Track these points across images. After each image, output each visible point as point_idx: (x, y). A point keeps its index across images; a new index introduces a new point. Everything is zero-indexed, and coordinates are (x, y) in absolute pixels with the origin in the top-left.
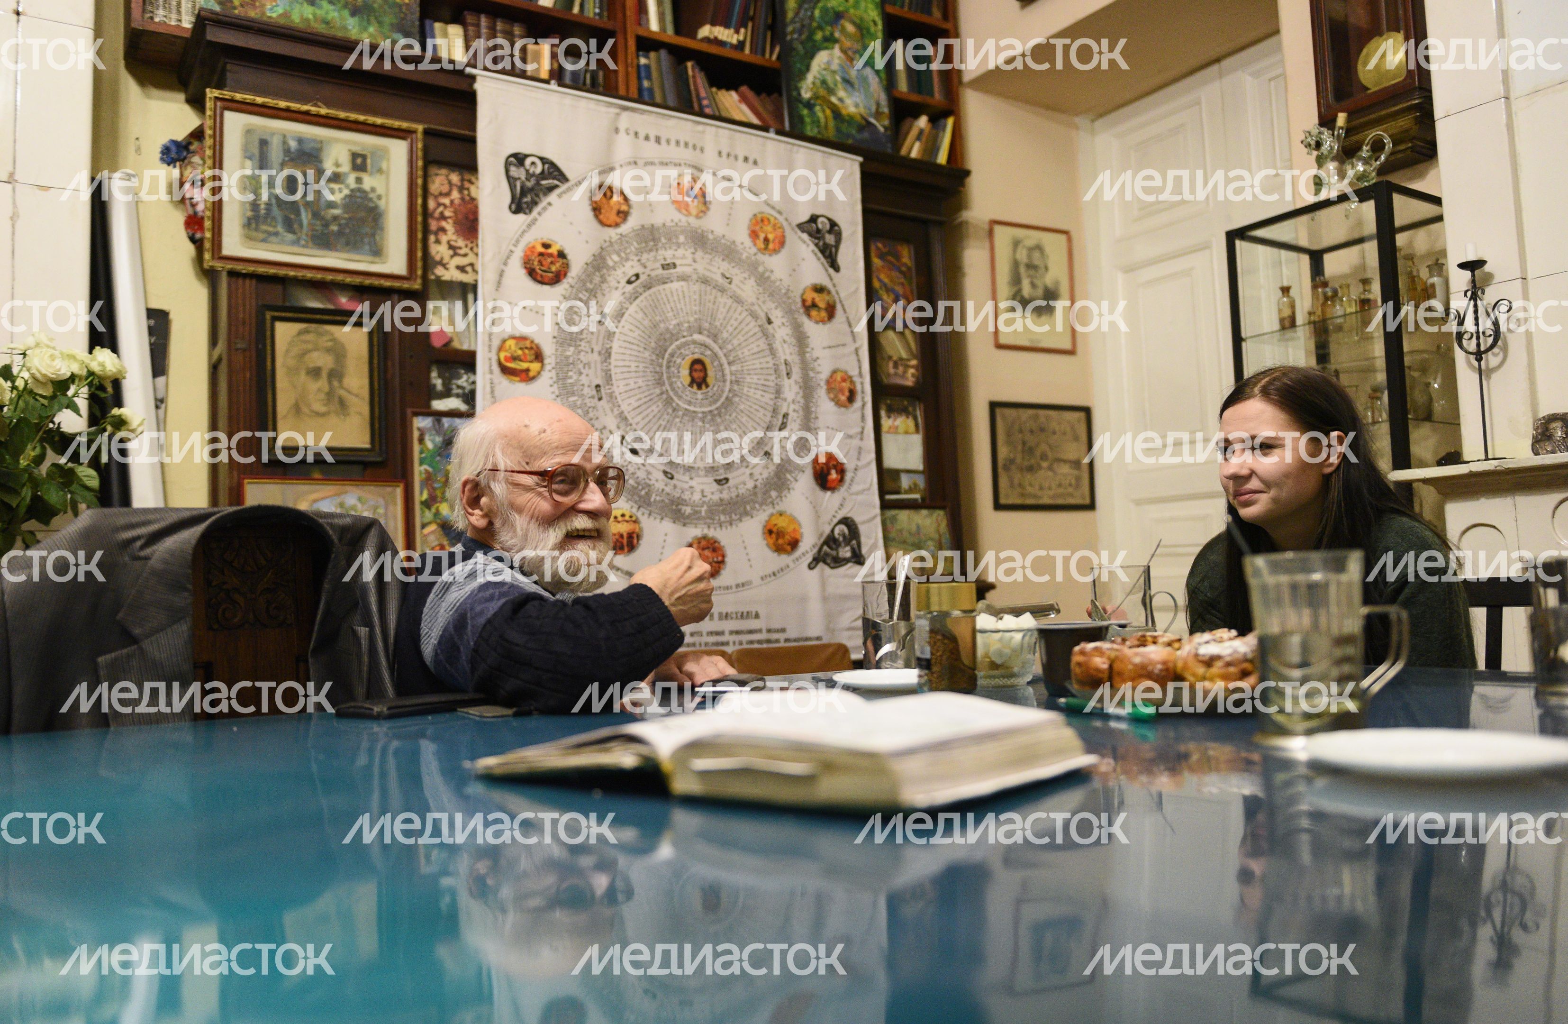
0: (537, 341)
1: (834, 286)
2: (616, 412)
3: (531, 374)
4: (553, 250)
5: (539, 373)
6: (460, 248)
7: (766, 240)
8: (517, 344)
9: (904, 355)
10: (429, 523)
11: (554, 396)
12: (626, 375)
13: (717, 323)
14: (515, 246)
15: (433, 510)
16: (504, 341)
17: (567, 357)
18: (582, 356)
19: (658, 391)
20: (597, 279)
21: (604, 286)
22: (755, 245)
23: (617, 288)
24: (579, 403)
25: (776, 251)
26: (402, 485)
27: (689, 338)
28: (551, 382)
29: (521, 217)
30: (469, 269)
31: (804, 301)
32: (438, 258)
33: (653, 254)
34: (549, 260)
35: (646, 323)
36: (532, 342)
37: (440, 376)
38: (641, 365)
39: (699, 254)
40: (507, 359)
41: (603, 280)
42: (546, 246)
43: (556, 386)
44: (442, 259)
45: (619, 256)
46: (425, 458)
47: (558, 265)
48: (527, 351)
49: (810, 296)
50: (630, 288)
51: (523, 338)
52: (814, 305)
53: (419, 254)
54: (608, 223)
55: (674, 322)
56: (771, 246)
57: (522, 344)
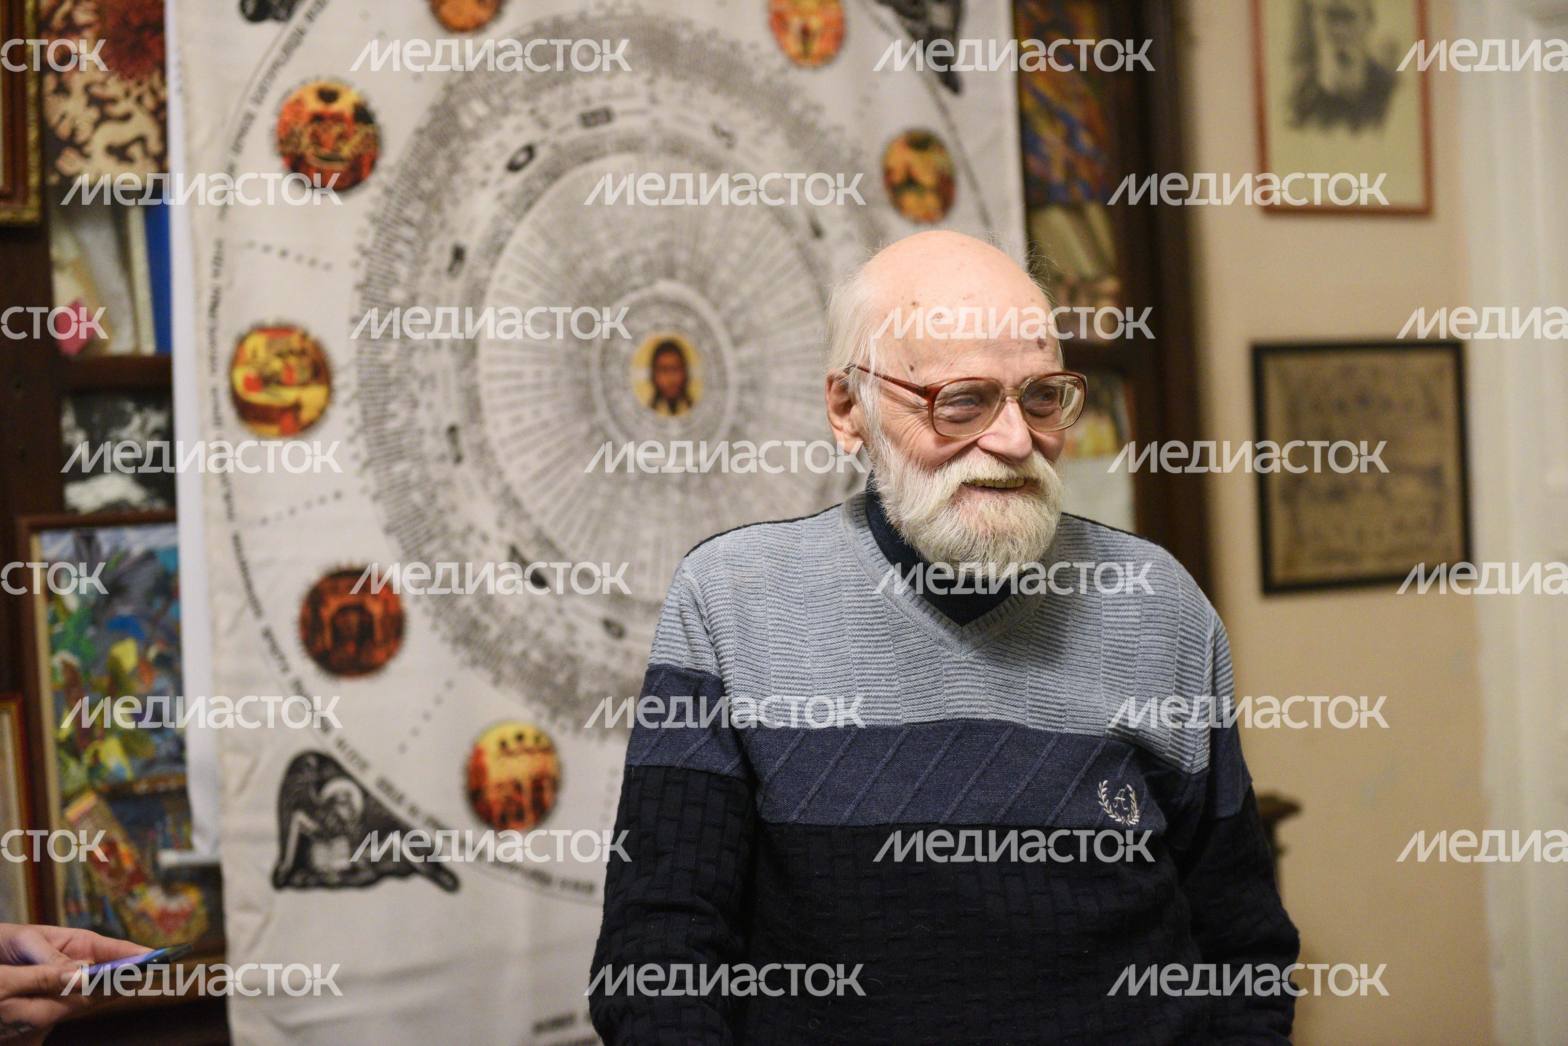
0: (317, 331)
1: (952, 128)
2: (495, 487)
3: (306, 415)
4: (344, 105)
5: (322, 412)
6: (113, 101)
7: (806, 34)
8: (269, 345)
9: (1086, 266)
10: (78, 793)
11: (357, 465)
12: (515, 397)
13: (706, 248)
14: (258, 100)
15: (87, 759)
16: (241, 341)
17: (385, 368)
18: (418, 362)
19: (583, 428)
20: (441, 166)
21: (457, 180)
22: (782, 47)
23: (484, 184)
24: (414, 477)
25: (826, 59)
26: (14, 707)
27: (646, 293)
28: (350, 431)
29: (269, 30)
30: (136, 151)
31: (888, 173)
32: (64, 130)
33: (561, 90)
34: (336, 130)
35: (554, 264)
36: (304, 336)
37: (82, 423)
38: (548, 370)
39: (664, 82)
40: (250, 384)
41: (455, 167)
42: (328, 95)
43: (361, 441)
44: (74, 132)
45: (487, 102)
46: (64, 634)
47: (356, 139)
48: (293, 361)
49: (904, 158)
50: (515, 181)
51: (282, 330)
52: (911, 182)
53: (33, 135)
54: (460, 21)
55: (612, 254)
56: (816, 46)
57: (281, 344)
